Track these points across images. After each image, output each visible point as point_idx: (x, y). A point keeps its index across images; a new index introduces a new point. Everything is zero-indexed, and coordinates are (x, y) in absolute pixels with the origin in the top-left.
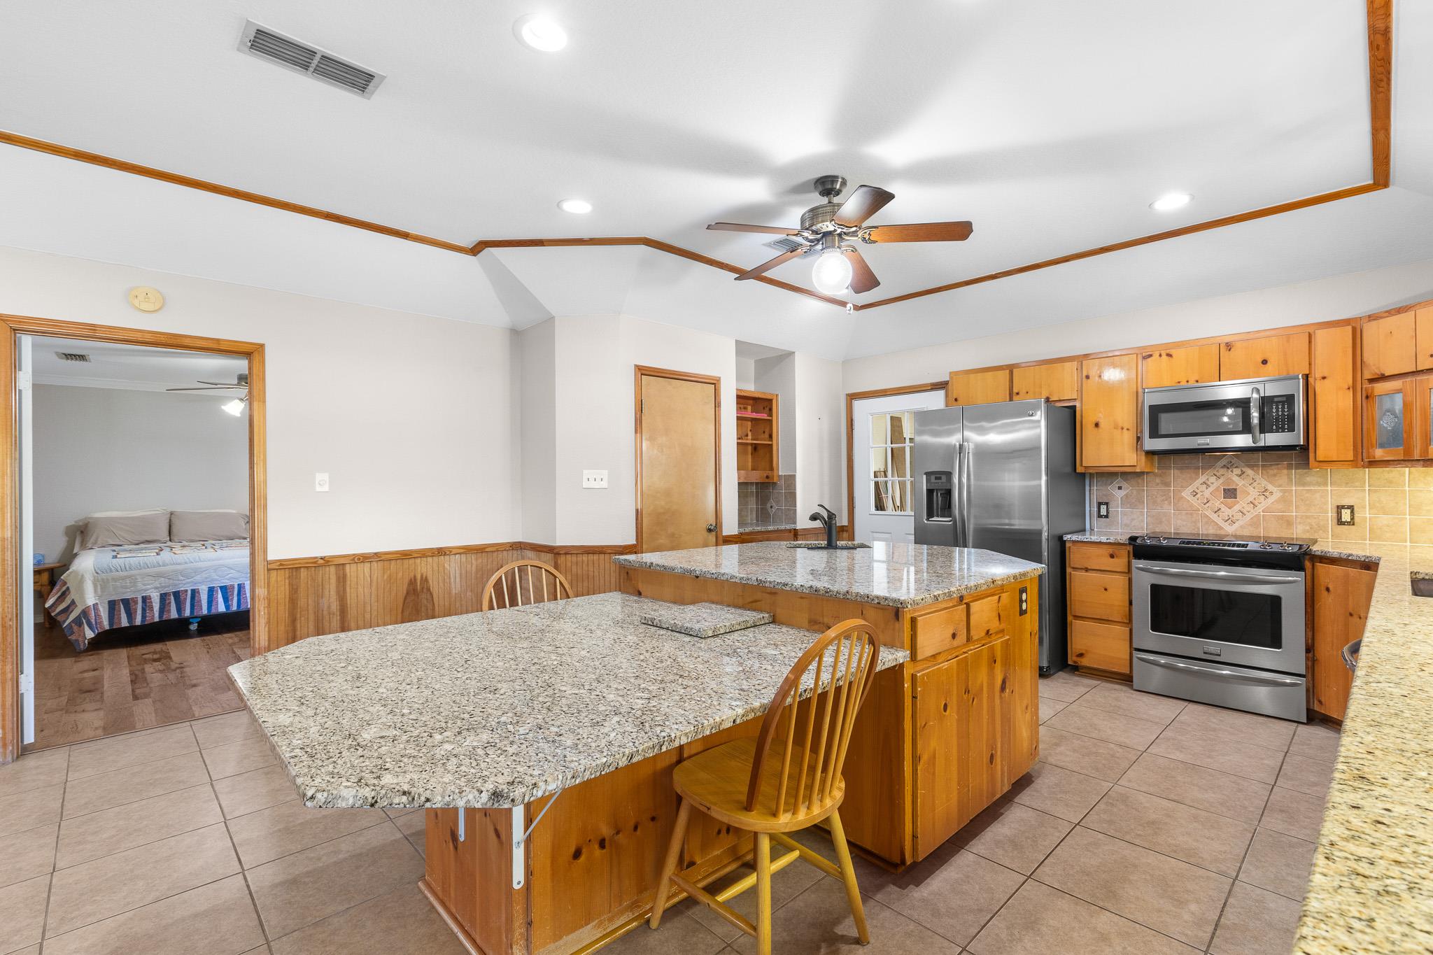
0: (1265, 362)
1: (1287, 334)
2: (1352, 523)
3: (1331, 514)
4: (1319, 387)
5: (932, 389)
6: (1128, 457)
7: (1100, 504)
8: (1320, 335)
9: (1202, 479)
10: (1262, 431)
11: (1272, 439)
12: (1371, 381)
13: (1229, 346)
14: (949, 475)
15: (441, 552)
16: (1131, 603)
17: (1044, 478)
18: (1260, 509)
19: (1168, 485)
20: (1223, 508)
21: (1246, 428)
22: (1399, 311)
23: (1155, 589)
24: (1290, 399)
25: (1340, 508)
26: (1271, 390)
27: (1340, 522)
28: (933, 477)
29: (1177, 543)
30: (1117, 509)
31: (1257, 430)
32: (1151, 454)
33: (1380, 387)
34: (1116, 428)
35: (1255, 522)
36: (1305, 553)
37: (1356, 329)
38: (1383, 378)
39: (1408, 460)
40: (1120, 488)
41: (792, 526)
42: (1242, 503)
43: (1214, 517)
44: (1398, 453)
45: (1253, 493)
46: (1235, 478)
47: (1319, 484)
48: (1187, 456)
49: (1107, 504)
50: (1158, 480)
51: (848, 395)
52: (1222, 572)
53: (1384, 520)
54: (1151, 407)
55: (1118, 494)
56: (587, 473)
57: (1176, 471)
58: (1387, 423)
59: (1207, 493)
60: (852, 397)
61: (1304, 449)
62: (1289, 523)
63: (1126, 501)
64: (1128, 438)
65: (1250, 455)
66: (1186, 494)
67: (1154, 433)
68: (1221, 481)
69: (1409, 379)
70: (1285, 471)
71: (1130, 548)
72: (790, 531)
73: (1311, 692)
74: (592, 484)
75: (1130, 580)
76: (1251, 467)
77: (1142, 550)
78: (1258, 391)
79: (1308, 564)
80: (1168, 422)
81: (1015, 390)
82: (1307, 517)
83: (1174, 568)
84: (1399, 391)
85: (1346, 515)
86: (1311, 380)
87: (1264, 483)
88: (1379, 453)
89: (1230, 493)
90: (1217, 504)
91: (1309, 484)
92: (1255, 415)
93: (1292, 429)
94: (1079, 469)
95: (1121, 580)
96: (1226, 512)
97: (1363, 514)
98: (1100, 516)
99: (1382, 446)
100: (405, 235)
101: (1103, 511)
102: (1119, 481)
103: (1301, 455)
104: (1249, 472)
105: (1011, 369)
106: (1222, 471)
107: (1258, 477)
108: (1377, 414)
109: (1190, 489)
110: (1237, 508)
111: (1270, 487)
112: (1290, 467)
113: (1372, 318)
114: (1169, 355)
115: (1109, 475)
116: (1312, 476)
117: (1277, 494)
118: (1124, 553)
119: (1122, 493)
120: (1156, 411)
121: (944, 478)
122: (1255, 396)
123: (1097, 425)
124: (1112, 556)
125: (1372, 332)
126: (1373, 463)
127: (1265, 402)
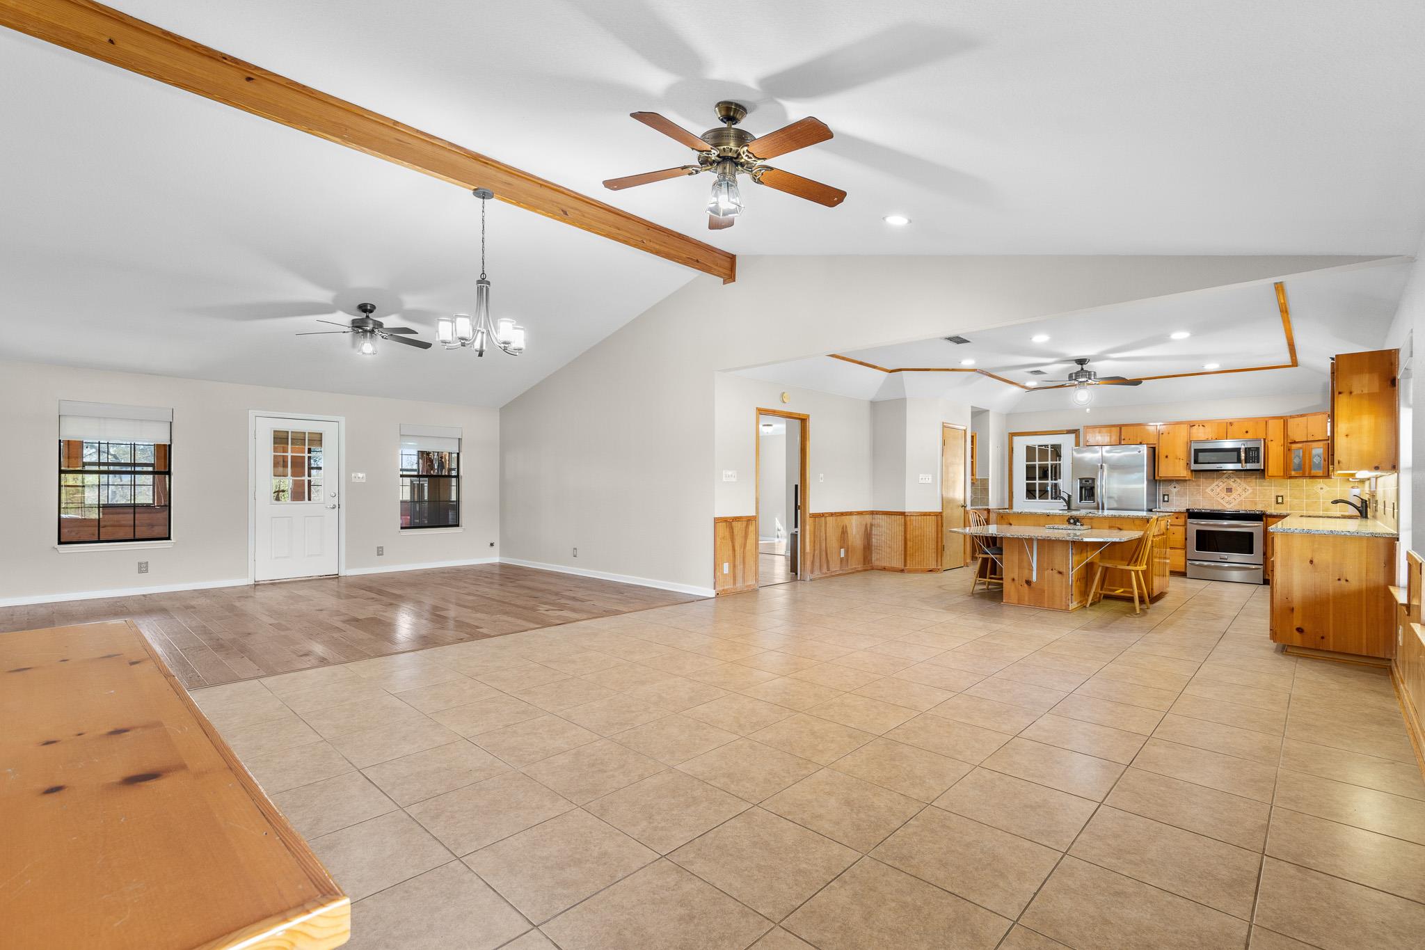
0: (1247, 432)
1: (1255, 420)
2: (1282, 503)
3: (1274, 500)
4: (1270, 444)
5: (1067, 433)
6: (1183, 473)
7: (1164, 495)
8: (1271, 422)
9: (1216, 483)
10: (1246, 462)
11: (1249, 466)
12: (1291, 443)
13: (1231, 424)
14: (1093, 480)
15: (851, 514)
16: (1186, 539)
17: (1145, 482)
18: (1242, 498)
19: (1199, 486)
20: (1226, 497)
21: (1239, 461)
22: (1302, 416)
23: (1198, 532)
24: (1258, 449)
25: (1277, 497)
26: (1250, 445)
27: (1277, 503)
28: (1084, 481)
29: (1208, 511)
30: (1173, 498)
31: (1244, 462)
32: (1192, 471)
33: (1294, 446)
34: (1177, 458)
35: (1240, 503)
36: (1264, 514)
37: (1285, 420)
38: (1295, 442)
39: (1303, 476)
40: (1175, 487)
41: (987, 507)
42: (1234, 495)
43: (1222, 501)
44: (1300, 473)
45: (1240, 490)
46: (1231, 483)
47: (1268, 486)
48: (1209, 473)
49: (1168, 495)
50: (1194, 484)
51: (1010, 433)
52: (1226, 523)
53: (1296, 501)
54: (1195, 450)
55: (1173, 490)
56: (921, 476)
57: (1204, 480)
58: (1296, 461)
59: (1218, 490)
60: (1012, 435)
61: (1263, 471)
62: (1256, 504)
63: (1178, 494)
64: (1183, 463)
65: (1238, 473)
66: (1208, 490)
67: (1196, 462)
68: (1225, 484)
69: (1304, 444)
70: (1254, 480)
71: (1187, 514)
72: (985, 509)
73: (1265, 572)
74: (923, 481)
75: (1186, 529)
76: (1239, 478)
77: (1192, 514)
78: (1244, 445)
79: (1264, 519)
80: (1201, 456)
81: (1123, 438)
82: (1264, 501)
83: (1203, 522)
84: (1301, 448)
85: (1280, 500)
86: (1266, 441)
87: (1245, 485)
88: (1293, 473)
89: (1229, 490)
90: (1223, 495)
91: (1264, 486)
92: (1243, 455)
93: (1258, 462)
94: (1157, 478)
95: (1182, 529)
96: (1227, 499)
97: (1287, 499)
98: (1164, 501)
99: (1294, 470)
100: (874, 367)
101: (1166, 499)
102: (1174, 484)
103: (1261, 473)
104: (1238, 480)
105: (1120, 427)
106: (1225, 480)
107: (1242, 483)
108: (1293, 456)
109: (1210, 488)
110: (1232, 497)
111: (1247, 487)
112: (1256, 478)
113: (1291, 417)
114: (1203, 426)
115: (1169, 481)
116: (1266, 482)
117: (1250, 491)
118: (1183, 516)
119: (1176, 490)
120: (1197, 451)
121: (1090, 481)
122: (1243, 447)
123: (1167, 457)
124: (1177, 518)
125: (1291, 423)
126: (1291, 477)
127: (1247, 450)
